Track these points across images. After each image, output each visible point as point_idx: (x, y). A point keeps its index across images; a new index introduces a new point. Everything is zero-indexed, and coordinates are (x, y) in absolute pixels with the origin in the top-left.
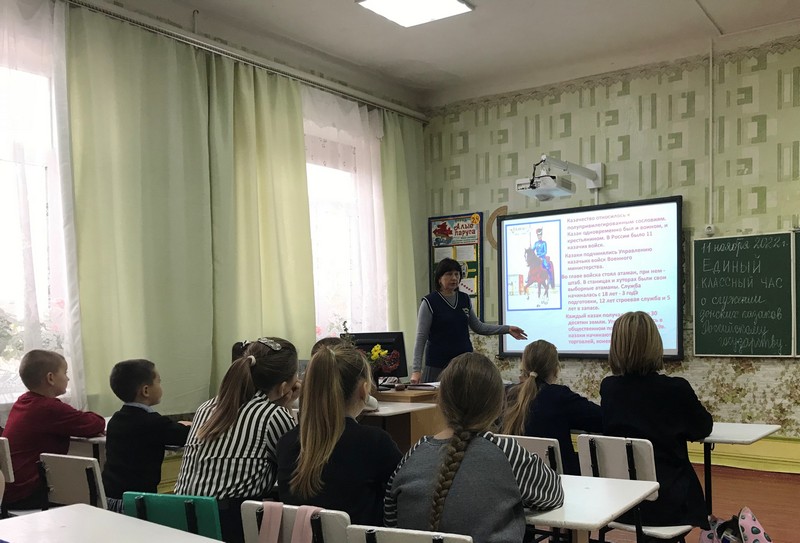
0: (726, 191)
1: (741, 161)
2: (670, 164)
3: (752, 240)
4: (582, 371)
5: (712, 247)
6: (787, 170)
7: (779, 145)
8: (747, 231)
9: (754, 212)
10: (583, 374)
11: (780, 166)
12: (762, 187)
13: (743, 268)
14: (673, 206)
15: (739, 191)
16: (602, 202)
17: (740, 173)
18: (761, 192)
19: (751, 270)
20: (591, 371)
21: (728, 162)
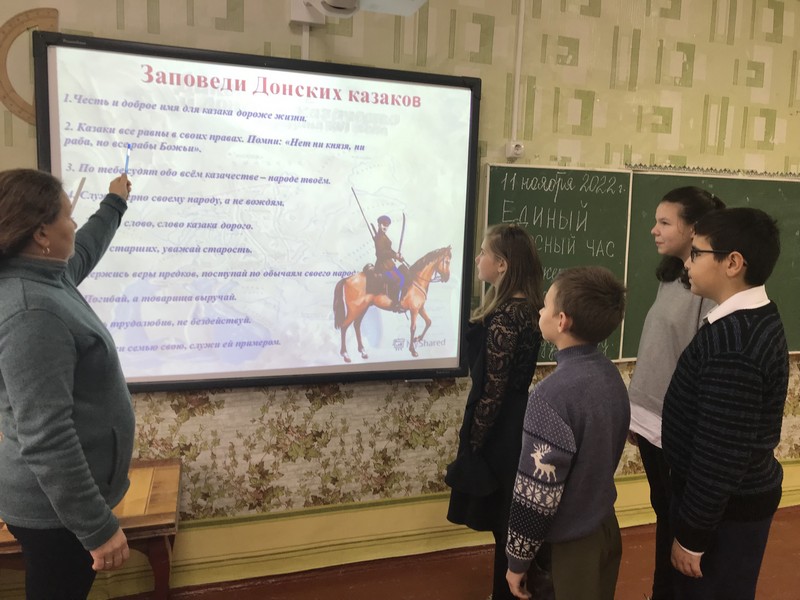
0: (539, 87)
1: (563, 41)
2: (454, 12)
3: (578, 176)
4: (265, 409)
5: (519, 180)
6: (624, 73)
7: (617, 28)
8: (566, 160)
9: (576, 131)
10: (267, 417)
11: (614, 64)
12: (589, 92)
13: (563, 222)
14: (466, 95)
15: (557, 91)
16: (318, 57)
17: (561, 60)
18: (587, 98)
19: (574, 226)
20: (284, 406)
21: (545, 37)
